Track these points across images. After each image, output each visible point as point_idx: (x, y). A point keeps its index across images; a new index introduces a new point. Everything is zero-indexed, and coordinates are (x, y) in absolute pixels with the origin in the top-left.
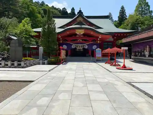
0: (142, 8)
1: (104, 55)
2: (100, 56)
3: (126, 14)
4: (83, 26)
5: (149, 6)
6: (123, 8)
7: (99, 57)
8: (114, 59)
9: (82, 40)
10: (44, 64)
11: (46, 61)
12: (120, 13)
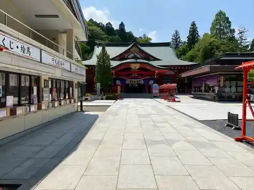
0: (221, 26)
1: (162, 91)
2: (158, 91)
3: (198, 34)
4: (139, 61)
5: (229, 23)
6: (194, 24)
7: (156, 94)
8: (172, 95)
9: (138, 75)
10: (102, 99)
11: (104, 97)
12: (190, 31)
